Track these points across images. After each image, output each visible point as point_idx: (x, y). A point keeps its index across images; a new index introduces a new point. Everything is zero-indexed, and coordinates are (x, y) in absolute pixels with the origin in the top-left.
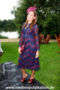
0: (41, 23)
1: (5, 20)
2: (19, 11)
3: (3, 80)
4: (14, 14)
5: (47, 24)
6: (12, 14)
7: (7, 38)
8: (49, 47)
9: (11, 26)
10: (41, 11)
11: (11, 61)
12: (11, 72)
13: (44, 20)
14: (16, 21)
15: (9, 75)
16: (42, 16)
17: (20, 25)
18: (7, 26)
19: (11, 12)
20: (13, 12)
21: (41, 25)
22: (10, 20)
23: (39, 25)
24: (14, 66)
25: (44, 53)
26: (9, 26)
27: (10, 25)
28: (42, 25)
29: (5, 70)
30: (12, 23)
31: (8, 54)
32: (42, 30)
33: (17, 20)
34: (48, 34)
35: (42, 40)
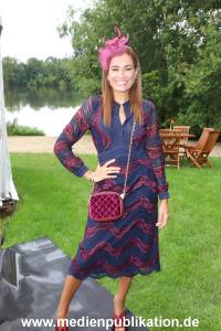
0: (177, 75)
1: (34, 62)
2: (89, 24)
3: (11, 320)
4: (69, 37)
5: (203, 80)
6: (61, 36)
8: (207, 181)
9: (55, 85)
10: (182, 24)
11: (46, 237)
12: (43, 286)
13: (190, 61)
14: (76, 65)
15: (35, 299)
16: (185, 47)
17: (91, 81)
18: (39, 85)
19: (59, 29)
20: (65, 29)
21: (180, 85)
22: (55, 60)
23: (171, 85)
24: (59, 261)
25: (184, 206)
26: (47, 85)
27: (52, 78)
28: (183, 87)
29: (22, 277)
30: (61, 71)
31: (38, 207)
32: (182, 106)
33: (81, 62)
34: (208, 123)
35: (182, 150)
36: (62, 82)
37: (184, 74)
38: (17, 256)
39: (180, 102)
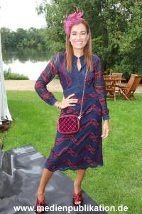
0: (114, 39)
1: (21, 30)
2: (57, 6)
3: (8, 197)
4: (44, 15)
5: (131, 43)
6: (39, 14)
7: (26, 79)
8: (133, 109)
9: (35, 46)
10: (118, 5)
11: (30, 145)
12: (28, 175)
13: (123, 30)
14: (48, 33)
15: (24, 183)
16: (119, 20)
17: (58, 44)
18: (25, 46)
19: (37, 9)
20: (41, 8)
21: (116, 46)
22: (35, 30)
23: (110, 46)
24: (38, 160)
25: (118, 125)
26: (30, 46)
27: (33, 42)
28: (118, 47)
29: (15, 170)
30: (39, 37)
31: (25, 125)
32: (117, 60)
33: (51, 31)
34: (134, 71)
35: (117, 88)
36: (39, 45)
37: (119, 39)
38: (12, 156)
39: (116, 58)
